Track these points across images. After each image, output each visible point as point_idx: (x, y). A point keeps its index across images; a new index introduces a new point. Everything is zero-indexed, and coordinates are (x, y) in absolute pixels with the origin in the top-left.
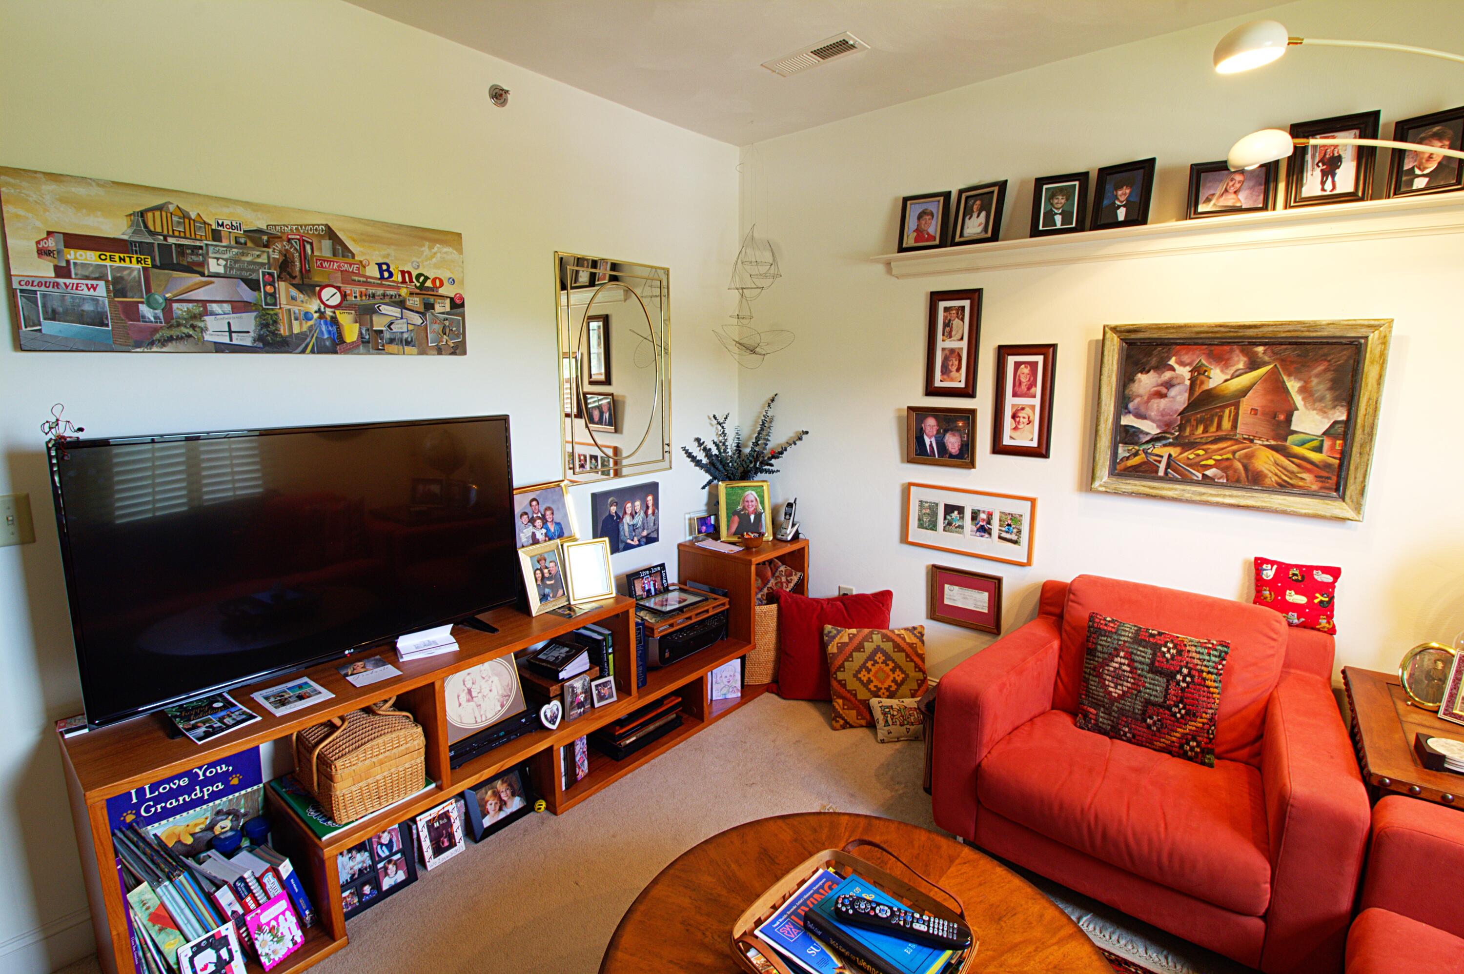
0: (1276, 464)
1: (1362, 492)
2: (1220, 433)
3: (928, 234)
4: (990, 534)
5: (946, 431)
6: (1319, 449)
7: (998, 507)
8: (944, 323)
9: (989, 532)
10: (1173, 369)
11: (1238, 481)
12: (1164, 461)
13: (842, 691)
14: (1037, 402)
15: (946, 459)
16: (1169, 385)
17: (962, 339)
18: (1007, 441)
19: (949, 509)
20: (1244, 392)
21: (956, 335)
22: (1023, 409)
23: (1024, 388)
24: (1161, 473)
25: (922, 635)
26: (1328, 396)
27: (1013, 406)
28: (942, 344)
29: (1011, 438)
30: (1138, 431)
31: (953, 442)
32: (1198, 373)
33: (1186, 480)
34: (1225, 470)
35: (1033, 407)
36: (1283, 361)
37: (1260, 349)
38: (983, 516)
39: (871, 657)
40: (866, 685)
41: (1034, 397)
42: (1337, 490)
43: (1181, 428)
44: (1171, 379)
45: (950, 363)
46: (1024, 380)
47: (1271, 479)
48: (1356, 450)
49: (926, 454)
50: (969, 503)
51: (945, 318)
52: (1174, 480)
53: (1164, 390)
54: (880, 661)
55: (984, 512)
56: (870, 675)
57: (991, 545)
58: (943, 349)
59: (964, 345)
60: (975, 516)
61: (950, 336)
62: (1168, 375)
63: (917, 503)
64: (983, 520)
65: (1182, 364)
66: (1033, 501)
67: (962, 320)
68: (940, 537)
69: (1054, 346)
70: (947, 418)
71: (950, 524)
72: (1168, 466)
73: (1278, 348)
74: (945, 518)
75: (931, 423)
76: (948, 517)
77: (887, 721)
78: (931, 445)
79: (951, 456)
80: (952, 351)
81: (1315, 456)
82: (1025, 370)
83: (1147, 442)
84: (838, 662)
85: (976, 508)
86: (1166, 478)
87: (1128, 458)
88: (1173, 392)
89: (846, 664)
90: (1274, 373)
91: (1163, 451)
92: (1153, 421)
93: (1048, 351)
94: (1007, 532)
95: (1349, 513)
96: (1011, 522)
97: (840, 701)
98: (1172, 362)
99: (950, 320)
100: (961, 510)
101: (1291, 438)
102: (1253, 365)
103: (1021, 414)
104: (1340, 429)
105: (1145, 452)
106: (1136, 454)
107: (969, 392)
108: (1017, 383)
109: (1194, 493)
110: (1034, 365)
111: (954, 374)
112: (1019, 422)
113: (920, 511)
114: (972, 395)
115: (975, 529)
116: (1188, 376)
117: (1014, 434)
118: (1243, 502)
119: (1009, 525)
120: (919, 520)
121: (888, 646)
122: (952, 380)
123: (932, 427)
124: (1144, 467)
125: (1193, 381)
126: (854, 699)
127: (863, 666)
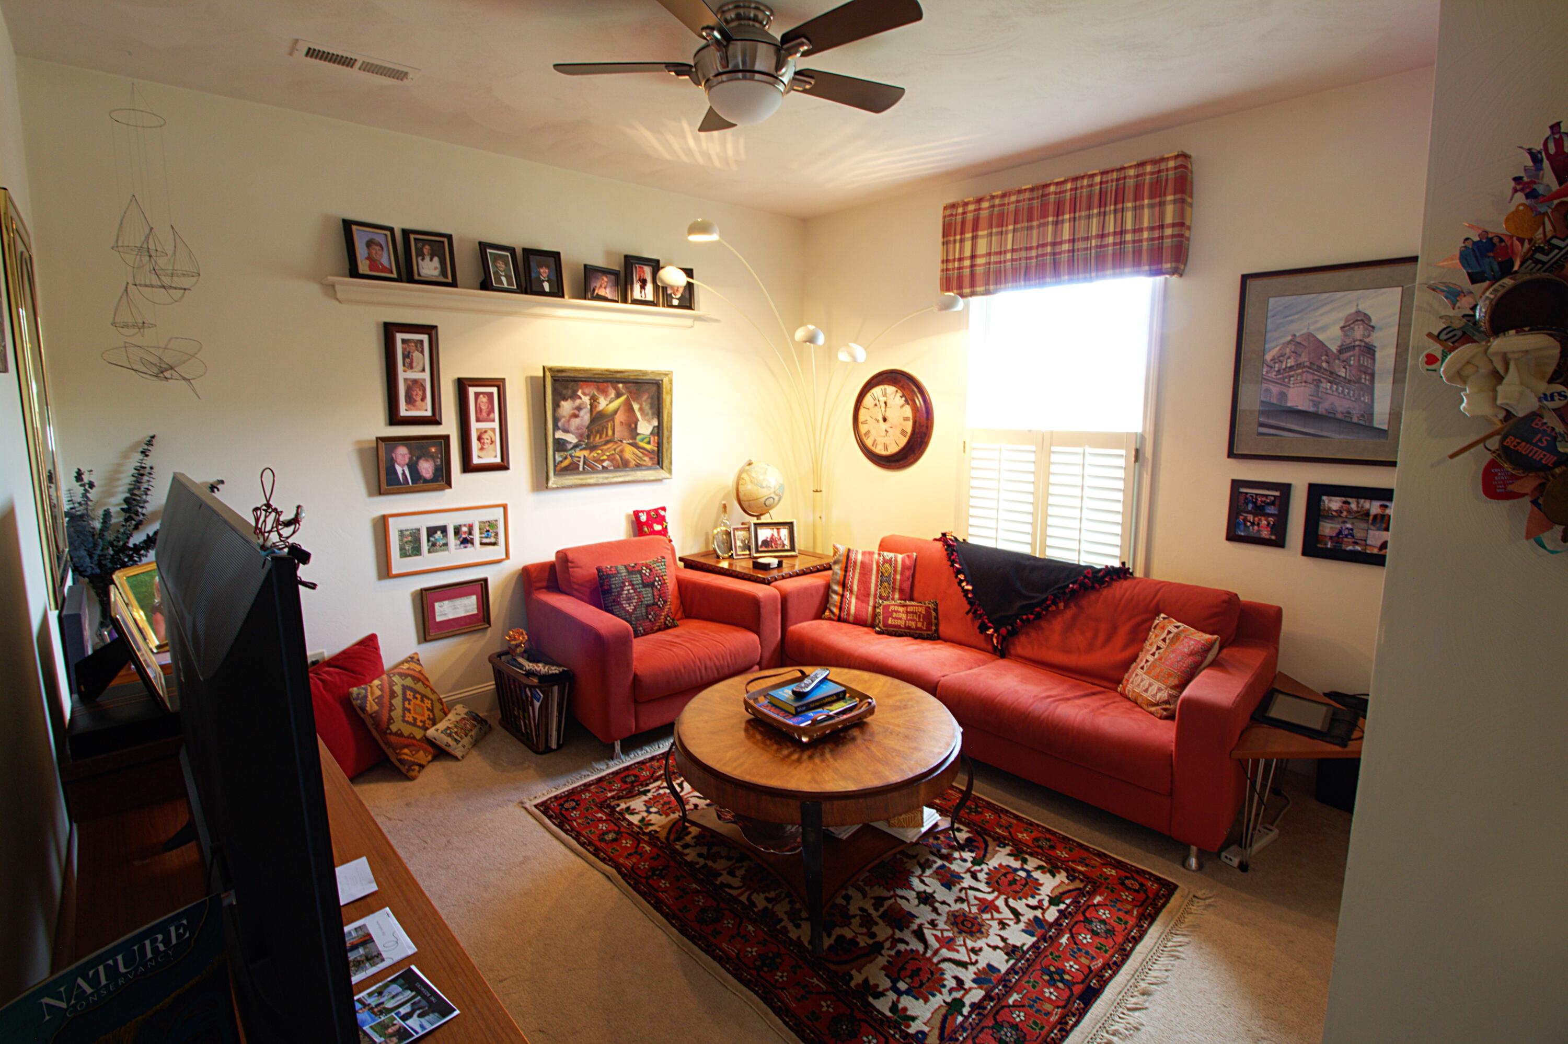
0: (634, 453)
1: (671, 463)
2: (608, 438)
3: (382, 264)
4: (472, 543)
5: (419, 458)
6: (649, 443)
7: (475, 518)
8: (403, 354)
9: (471, 542)
10: (580, 398)
11: (618, 467)
12: (582, 460)
13: (402, 740)
14: (496, 425)
15: (420, 485)
16: (579, 408)
17: (423, 370)
18: (476, 461)
19: (431, 531)
20: (615, 412)
21: (417, 365)
22: (486, 432)
23: (484, 414)
24: (581, 469)
25: (418, 660)
26: (650, 412)
27: (477, 430)
28: (403, 375)
29: (479, 457)
30: (565, 442)
31: (426, 468)
32: (594, 399)
33: (594, 470)
34: (611, 461)
35: (493, 430)
36: (630, 393)
37: (620, 386)
38: (465, 529)
39: (405, 698)
40: (414, 724)
41: (493, 421)
42: (658, 464)
43: (588, 437)
44: (580, 404)
45: (414, 393)
46: (484, 407)
47: (633, 463)
48: (665, 441)
49: (399, 483)
50: (450, 521)
51: (404, 350)
52: (588, 473)
53: (577, 412)
54: (411, 698)
55: (465, 525)
56: (413, 714)
57: (475, 553)
58: (406, 380)
59: (426, 376)
60: (457, 531)
61: (412, 368)
62: (578, 402)
63: (397, 534)
64: (465, 533)
65: (584, 394)
66: (505, 507)
67: (422, 352)
68: (427, 560)
69: (503, 380)
70: (418, 445)
71: (434, 545)
72: (584, 463)
73: (629, 385)
74: (428, 540)
75: (402, 453)
76: (432, 539)
77: (456, 740)
78: (404, 474)
79: (426, 481)
80: (415, 381)
81: (648, 447)
82: (483, 399)
83: (572, 449)
84: (385, 717)
85: (457, 523)
86: (584, 472)
87: (561, 462)
88: (582, 413)
89: (392, 714)
90: (627, 400)
91: (580, 453)
92: (573, 434)
93: (499, 384)
94: (486, 537)
95: (668, 475)
96: (489, 528)
97: (406, 751)
98: (579, 393)
99: (409, 352)
100: (444, 529)
101: (639, 438)
102: (618, 395)
103: (485, 436)
104: (656, 430)
105: (571, 456)
106: (566, 458)
107: (434, 420)
108: (478, 410)
109: (603, 478)
110: (490, 395)
111: (419, 403)
112: (483, 444)
113: (401, 540)
114: (438, 423)
115: (459, 542)
116: (588, 402)
117: (481, 454)
118: (627, 479)
119: (488, 531)
120: (401, 550)
121: (409, 682)
122: (418, 409)
123: (403, 456)
124: (572, 466)
125: (591, 405)
126: (415, 742)
127: (405, 709)
